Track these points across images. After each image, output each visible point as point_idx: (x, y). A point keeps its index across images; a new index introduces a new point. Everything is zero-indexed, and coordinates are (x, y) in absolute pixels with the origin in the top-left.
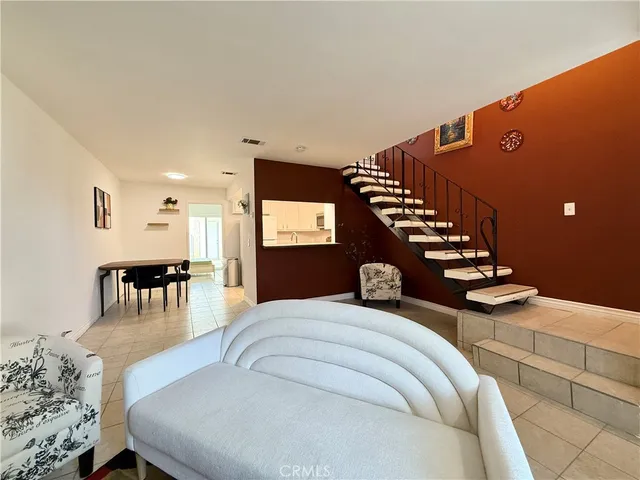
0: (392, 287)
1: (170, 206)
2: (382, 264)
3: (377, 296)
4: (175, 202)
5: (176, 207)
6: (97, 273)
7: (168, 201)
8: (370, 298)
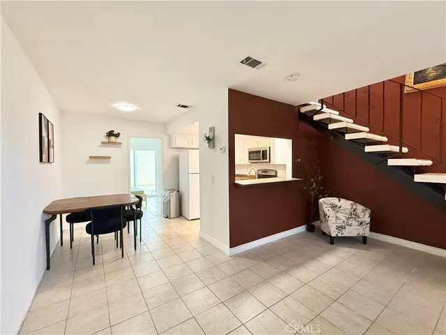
0: (361, 223)
1: (113, 139)
2: (337, 199)
3: (346, 233)
4: (118, 135)
5: (118, 140)
6: (43, 217)
7: (111, 134)
8: (339, 235)
